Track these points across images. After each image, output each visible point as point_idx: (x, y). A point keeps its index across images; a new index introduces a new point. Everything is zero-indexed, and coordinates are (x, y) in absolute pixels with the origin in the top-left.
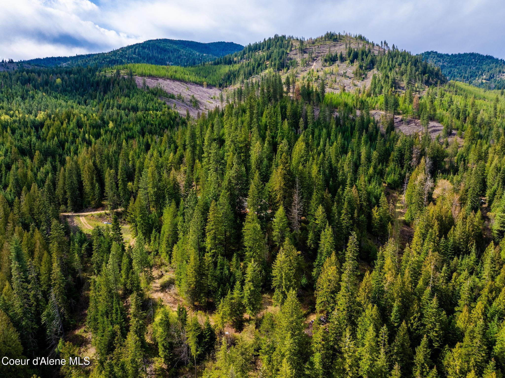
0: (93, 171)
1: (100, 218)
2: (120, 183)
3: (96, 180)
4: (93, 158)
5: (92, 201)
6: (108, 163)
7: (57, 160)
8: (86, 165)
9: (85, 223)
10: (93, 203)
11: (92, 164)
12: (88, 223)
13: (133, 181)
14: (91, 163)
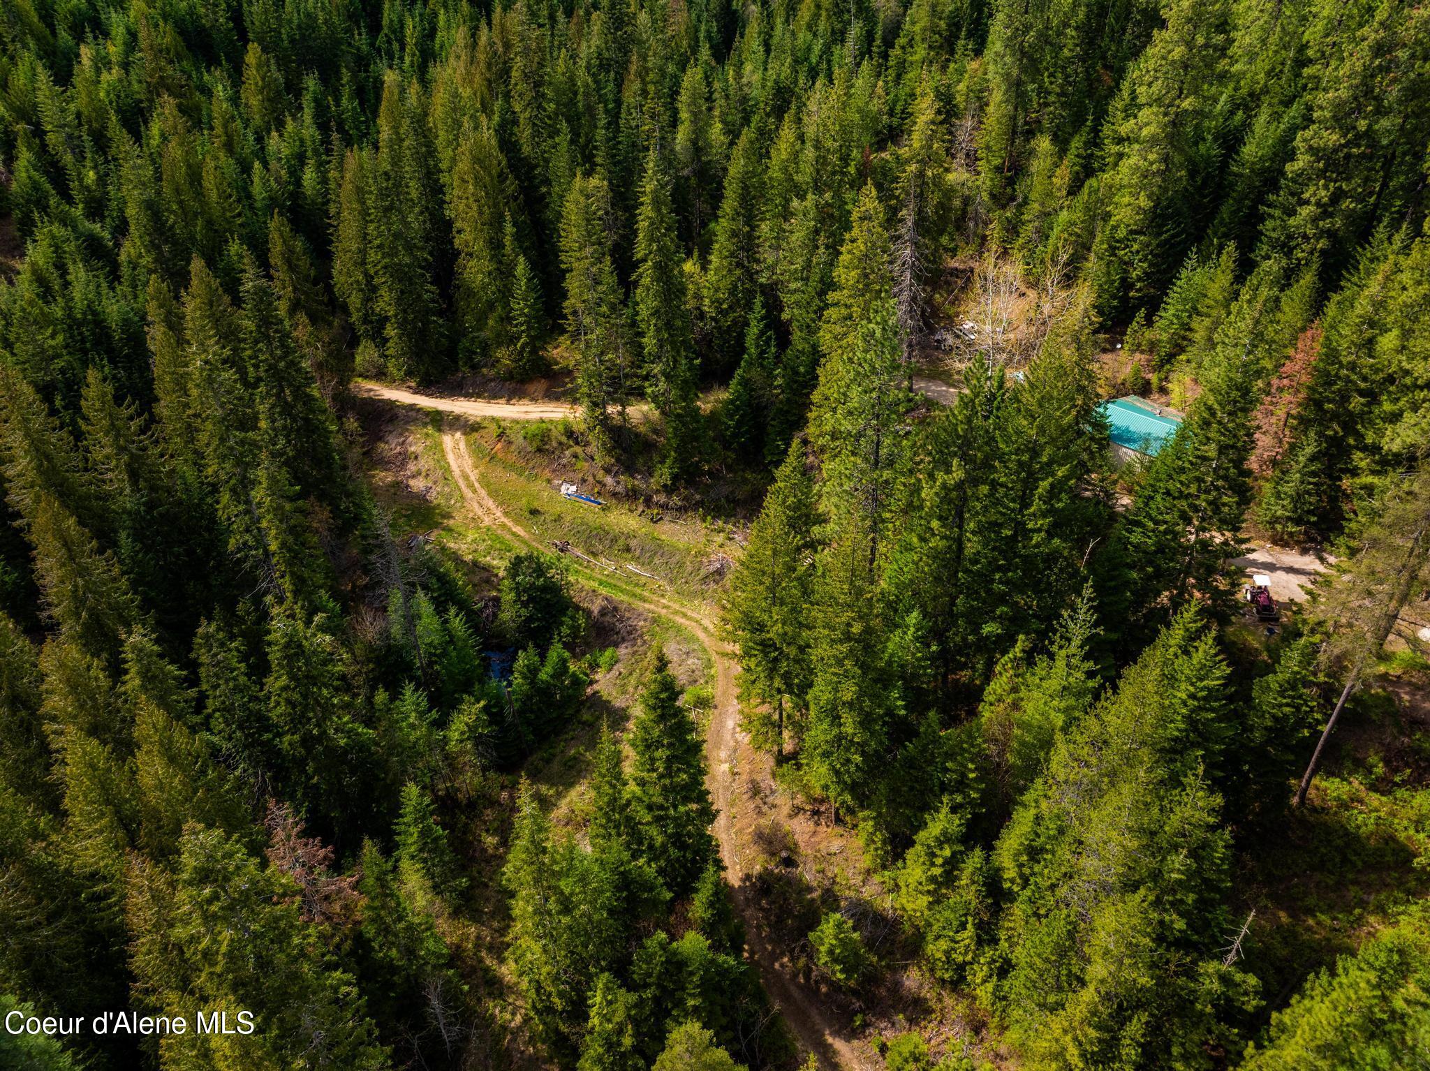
0: (502, 177)
1: (538, 460)
2: (646, 281)
3: (518, 237)
4: (498, 105)
5: (499, 345)
6: (576, 134)
7: (346, 92)
8: (465, 146)
9: (466, 477)
10: (504, 356)
11: (494, 142)
12: (486, 484)
13: (705, 251)
14: (488, 136)
